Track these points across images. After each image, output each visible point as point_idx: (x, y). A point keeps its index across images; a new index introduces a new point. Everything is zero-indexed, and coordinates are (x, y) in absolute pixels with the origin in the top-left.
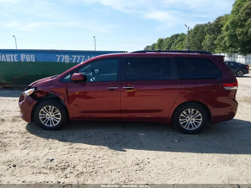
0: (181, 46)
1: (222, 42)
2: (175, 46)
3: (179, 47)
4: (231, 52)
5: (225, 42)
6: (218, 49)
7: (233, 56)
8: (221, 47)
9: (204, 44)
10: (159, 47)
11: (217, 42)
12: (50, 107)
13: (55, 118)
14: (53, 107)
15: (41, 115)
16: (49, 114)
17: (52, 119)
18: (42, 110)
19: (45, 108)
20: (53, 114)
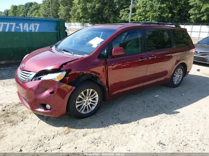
0: (38, 14)
1: (75, 13)
2: (31, 14)
3: (36, 15)
4: (83, 21)
5: (79, 13)
6: (72, 19)
7: (85, 25)
8: (75, 17)
9: (61, 14)
10: (14, 14)
11: (72, 13)
12: (88, 90)
13: (91, 102)
14: (91, 90)
15: (78, 102)
16: (86, 99)
17: (89, 104)
18: (80, 96)
19: (82, 93)
20: (89, 98)
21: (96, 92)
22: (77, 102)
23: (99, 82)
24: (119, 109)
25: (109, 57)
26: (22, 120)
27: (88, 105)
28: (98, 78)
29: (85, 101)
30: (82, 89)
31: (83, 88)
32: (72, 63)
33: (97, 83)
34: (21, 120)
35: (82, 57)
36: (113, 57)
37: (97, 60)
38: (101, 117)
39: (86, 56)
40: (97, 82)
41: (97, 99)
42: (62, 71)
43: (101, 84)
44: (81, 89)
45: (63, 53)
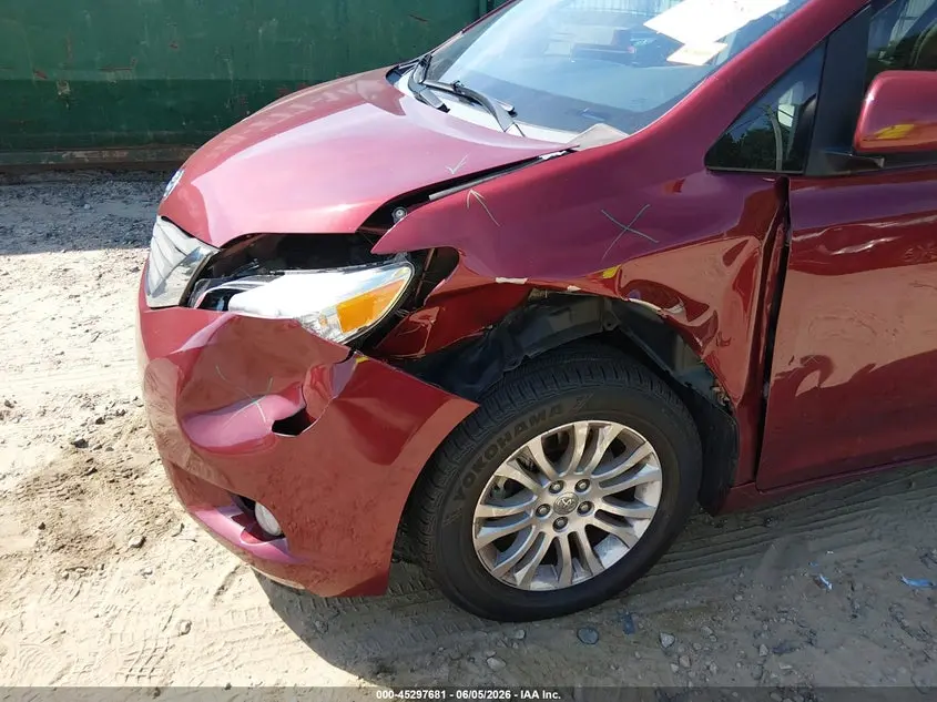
12: (581, 429)
13: (601, 514)
14: (611, 431)
15: (494, 512)
16: (556, 487)
17: (578, 525)
18: (508, 471)
19: (535, 447)
20: (582, 485)
21: (648, 448)
22: (481, 511)
23: (684, 369)
24: (820, 583)
25: (821, 160)
26: (138, 542)
27: (573, 538)
28: (680, 339)
29: (546, 506)
30: (534, 420)
31: (542, 416)
32: (473, 192)
33: (666, 378)
34: (130, 543)
35: (569, 151)
36: (862, 164)
37: (702, 184)
38: (667, 640)
39: (604, 136)
40: (666, 368)
41: (652, 498)
42: (381, 260)
43: (701, 385)
44: (526, 418)
45: (444, 109)
